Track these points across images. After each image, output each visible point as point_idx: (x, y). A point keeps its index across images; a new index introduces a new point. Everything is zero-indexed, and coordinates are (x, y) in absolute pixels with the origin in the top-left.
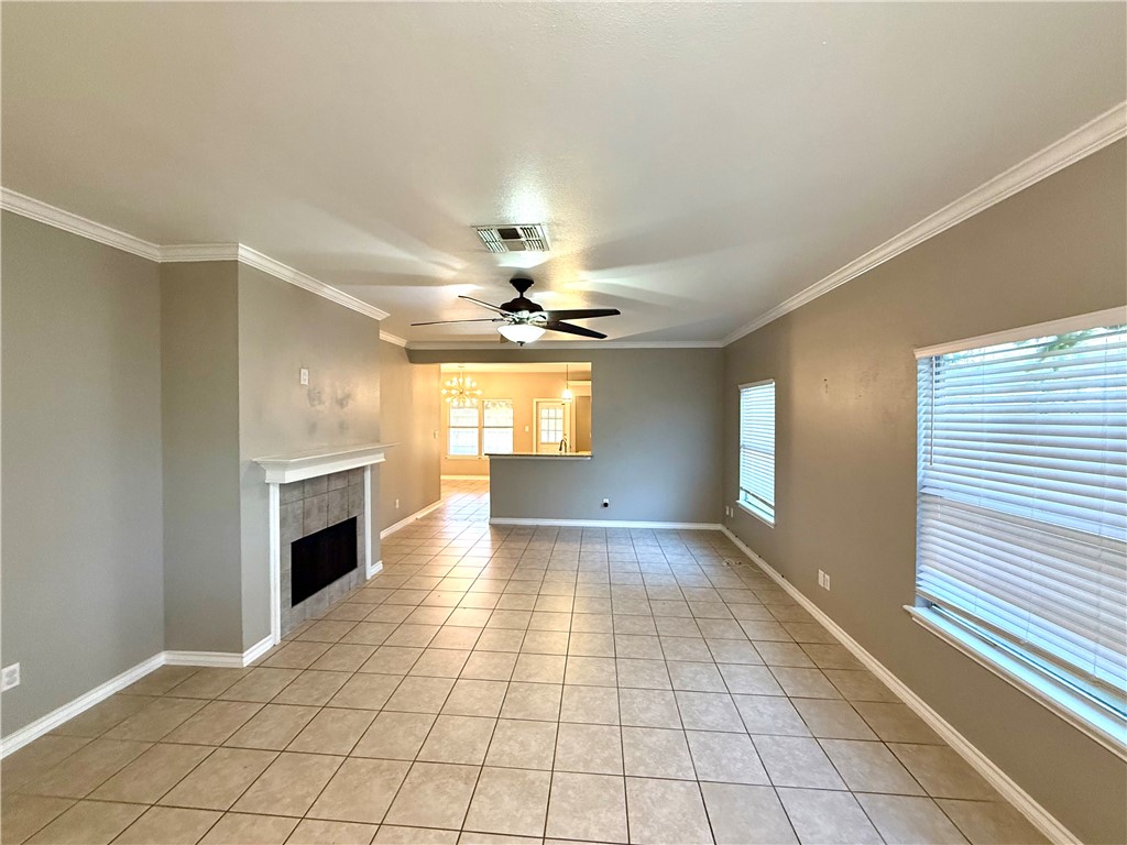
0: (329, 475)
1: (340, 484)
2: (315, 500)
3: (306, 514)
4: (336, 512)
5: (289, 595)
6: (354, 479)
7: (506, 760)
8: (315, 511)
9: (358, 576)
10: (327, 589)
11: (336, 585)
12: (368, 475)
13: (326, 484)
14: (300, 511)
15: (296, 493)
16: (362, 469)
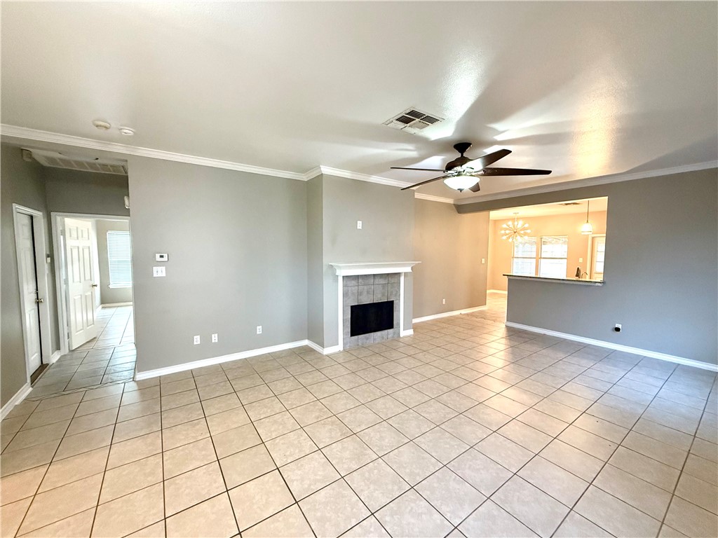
0: (374, 275)
1: (382, 281)
2: (365, 287)
3: (360, 294)
4: (379, 296)
5: (349, 330)
6: (392, 280)
7: (366, 439)
8: (365, 293)
9: (394, 333)
10: (372, 334)
11: (379, 334)
12: (402, 279)
13: (372, 280)
14: (356, 291)
15: (354, 283)
16: (398, 274)
